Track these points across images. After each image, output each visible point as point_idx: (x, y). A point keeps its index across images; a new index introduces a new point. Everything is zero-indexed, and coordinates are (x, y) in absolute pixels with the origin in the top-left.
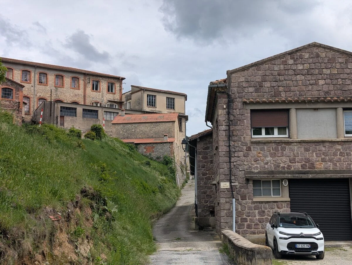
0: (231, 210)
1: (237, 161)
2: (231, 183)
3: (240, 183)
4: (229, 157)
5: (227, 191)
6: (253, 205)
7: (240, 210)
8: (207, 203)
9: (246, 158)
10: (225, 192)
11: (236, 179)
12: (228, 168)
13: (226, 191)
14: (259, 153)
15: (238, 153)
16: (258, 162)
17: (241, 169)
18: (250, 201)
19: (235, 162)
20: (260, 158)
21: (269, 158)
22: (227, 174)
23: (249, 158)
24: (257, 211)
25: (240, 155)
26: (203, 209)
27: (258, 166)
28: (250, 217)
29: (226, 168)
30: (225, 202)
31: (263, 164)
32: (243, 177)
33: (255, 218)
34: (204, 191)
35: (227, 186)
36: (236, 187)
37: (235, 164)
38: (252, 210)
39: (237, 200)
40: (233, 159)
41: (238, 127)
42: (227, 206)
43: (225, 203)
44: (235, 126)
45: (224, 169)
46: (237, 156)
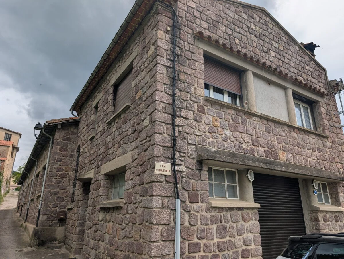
0: (172, 224)
1: (184, 125)
2: (174, 164)
3: (188, 168)
4: (171, 115)
5: (166, 181)
6: (209, 215)
7: (187, 224)
8: (57, 208)
9: (197, 123)
10: (162, 182)
11: (183, 159)
12: (169, 135)
13: (164, 182)
14: (216, 120)
15: (187, 112)
16: (214, 134)
17: (190, 142)
18: (204, 205)
19: (181, 126)
20: (217, 129)
21: (228, 132)
22: (168, 147)
23: (202, 125)
24: (214, 227)
25: (189, 117)
26: (49, 215)
27: (215, 141)
28: (204, 241)
29: (165, 135)
30: (160, 205)
31: (220, 140)
32: (193, 156)
33: (212, 242)
34: (54, 191)
35: (167, 171)
36: (182, 174)
37: (181, 129)
38: (208, 225)
39: (183, 202)
40: (178, 121)
41: (186, 69)
42: (165, 216)
43: (160, 208)
44: (183, 65)
45: (161, 134)
46: (185, 116)
